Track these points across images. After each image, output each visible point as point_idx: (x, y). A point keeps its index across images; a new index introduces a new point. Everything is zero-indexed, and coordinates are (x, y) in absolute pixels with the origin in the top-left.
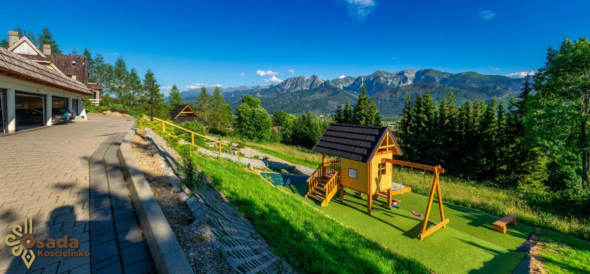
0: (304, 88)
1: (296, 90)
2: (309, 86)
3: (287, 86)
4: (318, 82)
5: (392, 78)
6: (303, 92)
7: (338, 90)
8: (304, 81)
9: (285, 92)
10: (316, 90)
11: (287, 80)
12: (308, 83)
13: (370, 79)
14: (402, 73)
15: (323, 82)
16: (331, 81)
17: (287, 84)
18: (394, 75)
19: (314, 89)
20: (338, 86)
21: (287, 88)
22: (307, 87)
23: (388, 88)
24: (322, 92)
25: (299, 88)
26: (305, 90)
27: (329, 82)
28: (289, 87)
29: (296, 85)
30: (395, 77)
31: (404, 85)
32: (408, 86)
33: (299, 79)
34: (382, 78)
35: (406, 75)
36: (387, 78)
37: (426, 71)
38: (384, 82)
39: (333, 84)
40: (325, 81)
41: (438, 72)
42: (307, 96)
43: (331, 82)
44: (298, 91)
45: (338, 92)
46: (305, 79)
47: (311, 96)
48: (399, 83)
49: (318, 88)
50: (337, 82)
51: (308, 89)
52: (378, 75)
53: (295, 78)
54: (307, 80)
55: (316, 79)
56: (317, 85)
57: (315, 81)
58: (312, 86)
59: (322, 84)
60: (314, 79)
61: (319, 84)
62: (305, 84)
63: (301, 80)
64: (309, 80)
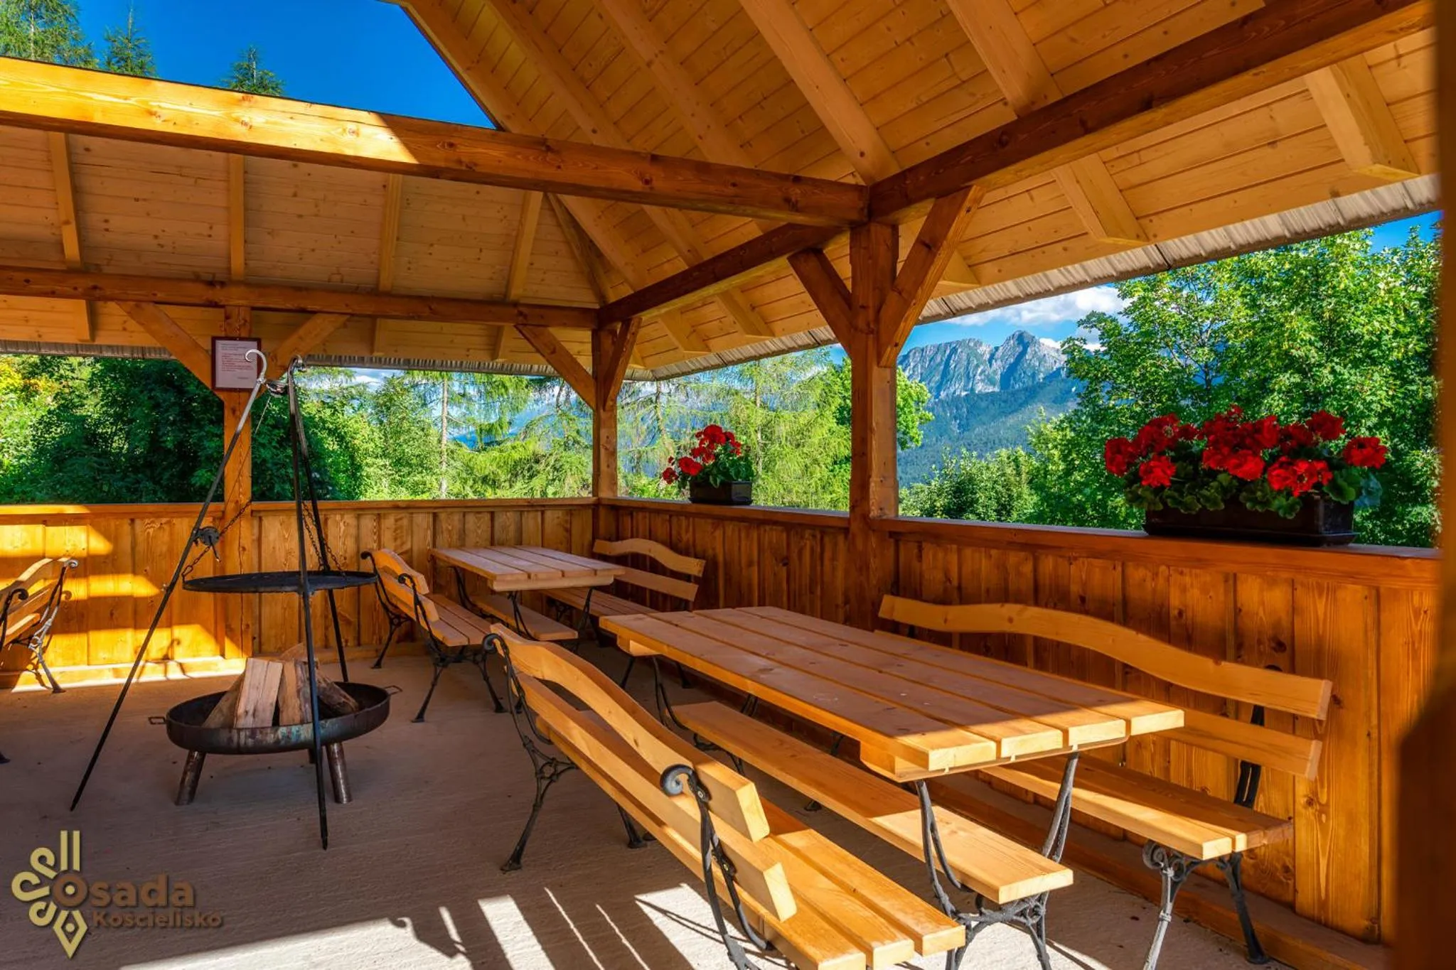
0: (980, 388)
1: (943, 394)
2: (998, 377)
4: (1042, 359)
6: (974, 403)
8: (979, 357)
10: (1032, 393)
12: (997, 365)
19: (1026, 389)
22: (993, 383)
24: (1060, 400)
25: (957, 389)
26: (983, 396)
29: (945, 374)
33: (954, 350)
42: (994, 418)
44: (955, 401)
46: (981, 350)
47: (1011, 421)
49: (1041, 386)
51: (997, 389)
53: (938, 348)
54: (992, 357)
55: (1029, 350)
56: (1034, 376)
57: (1027, 357)
58: (1014, 379)
59: (1058, 369)
60: (1020, 349)
61: (1042, 369)
62: (983, 371)
63: (964, 356)
64: (1000, 351)
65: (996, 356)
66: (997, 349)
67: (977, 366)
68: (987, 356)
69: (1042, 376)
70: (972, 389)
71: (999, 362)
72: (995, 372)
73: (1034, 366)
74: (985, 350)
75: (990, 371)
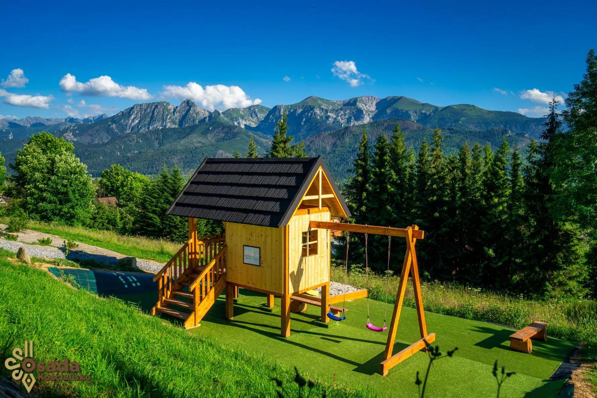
0: (169, 125)
1: (151, 128)
2: (177, 121)
3: (133, 121)
4: (197, 114)
5: (337, 111)
6: (166, 132)
7: (236, 131)
8: (168, 110)
9: (128, 131)
10: (193, 129)
11: (133, 108)
12: (176, 115)
13: (295, 111)
14: (352, 103)
15: (207, 114)
16: (223, 113)
17: (133, 117)
18: (339, 105)
19: (189, 127)
20: (236, 124)
21: (133, 124)
22: (174, 122)
23: (328, 128)
24: (205, 133)
25: (158, 125)
26: (170, 129)
27: (219, 114)
28: (137, 121)
29: (152, 118)
30: (341, 109)
31: (357, 123)
32: (364, 126)
33: (156, 107)
34: (318, 111)
35: (360, 105)
36: (327, 111)
37: (395, 100)
38: (321, 117)
39: (226, 119)
40: (210, 113)
41: (414, 103)
42: (175, 140)
43: (222, 115)
44: (156, 131)
45: (235, 135)
46: (169, 107)
47: (182, 142)
48: (349, 120)
49: (196, 126)
50: (235, 115)
51: (177, 126)
52: (310, 104)
53: (149, 104)
54: (175, 110)
55: (192, 109)
56: (194, 121)
57: (191, 112)
58: (185, 122)
59: (205, 119)
60: (188, 108)
61: (197, 118)
62: (170, 118)
63: (161, 110)
64: (179, 108)
67: (168, 115)
68: (172, 111)
69: (197, 121)
70: (165, 126)
71: (178, 114)
72: (176, 118)
73: (194, 117)
74: (171, 107)
75: (173, 117)
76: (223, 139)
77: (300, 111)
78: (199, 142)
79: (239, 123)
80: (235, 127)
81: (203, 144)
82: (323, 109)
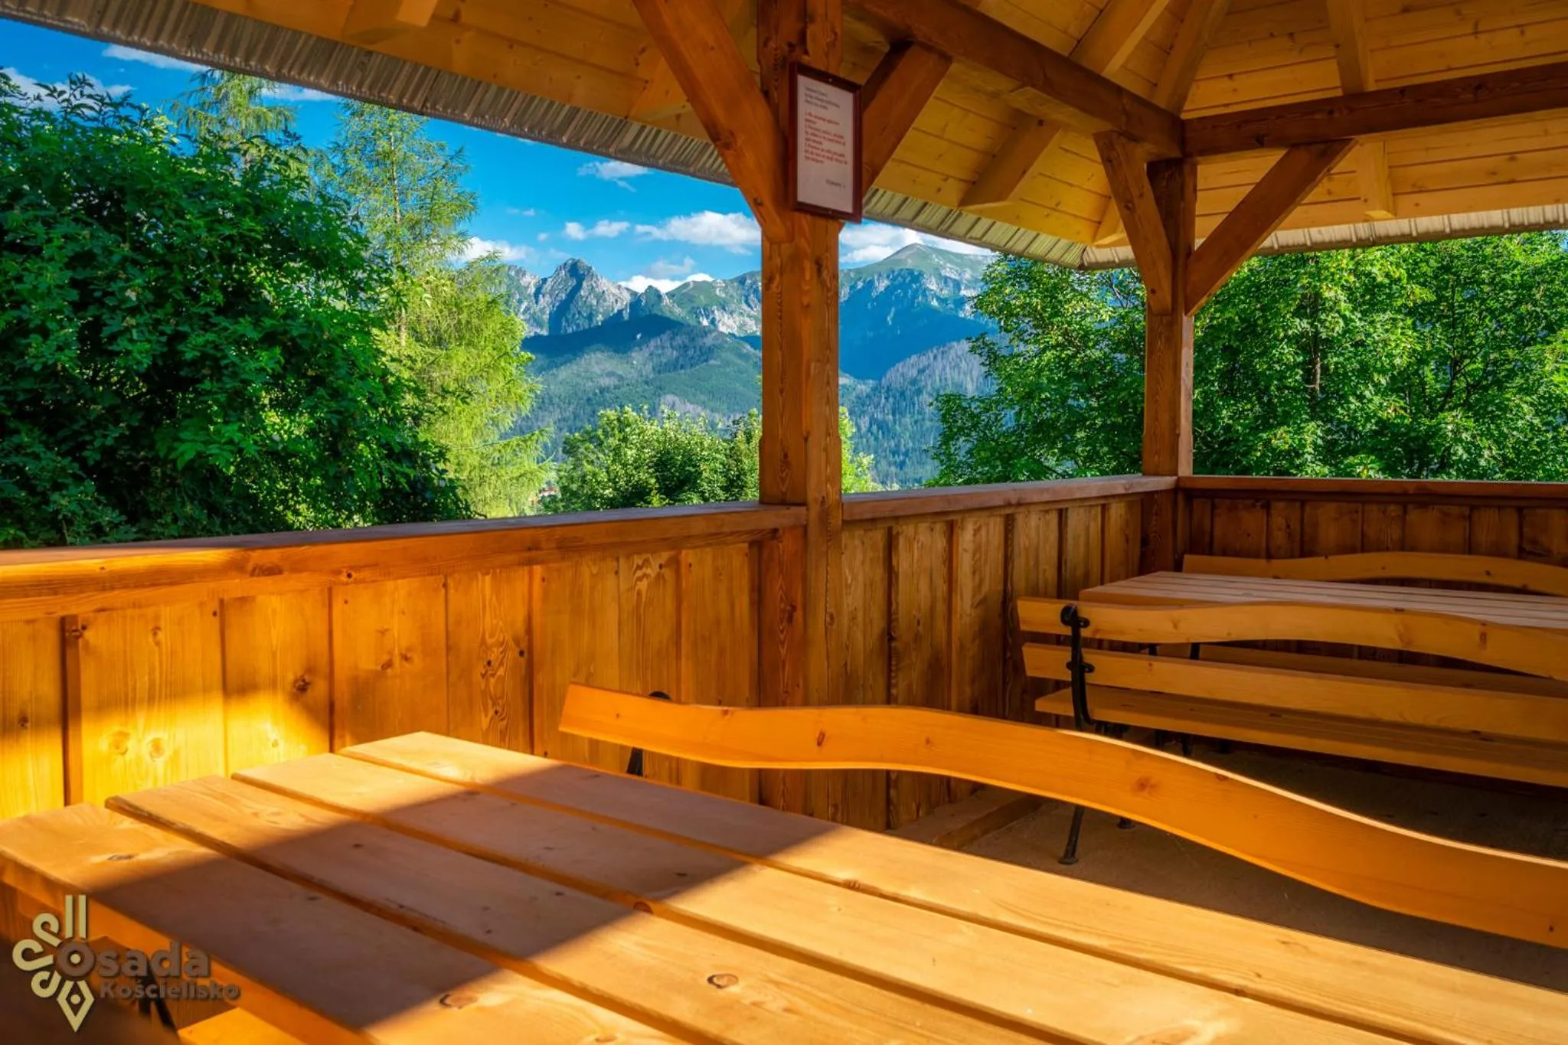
2: (546, 317)
4: (600, 297)
7: (709, 341)
8: (522, 290)
10: (589, 339)
12: (545, 302)
13: (870, 284)
15: (627, 298)
16: (671, 295)
19: (581, 334)
20: (705, 322)
22: (540, 325)
24: (623, 348)
27: (659, 296)
34: (933, 285)
36: (957, 285)
38: (943, 301)
39: (677, 310)
40: (634, 294)
43: (667, 301)
45: (707, 353)
46: (524, 281)
47: (564, 373)
49: (599, 330)
50: (703, 299)
51: (545, 332)
52: (910, 264)
54: (539, 291)
55: (585, 284)
56: (590, 317)
57: (582, 293)
58: (567, 321)
59: (620, 312)
60: (573, 282)
61: (601, 310)
62: (527, 309)
64: (548, 286)
65: (543, 291)
66: (545, 280)
67: (520, 302)
68: (532, 290)
69: (600, 318)
71: (548, 298)
72: (542, 311)
73: (591, 306)
74: (530, 281)
75: (536, 308)
76: (675, 366)
77: (882, 285)
78: (610, 374)
79: (713, 322)
80: (705, 332)
81: (621, 378)
82: (946, 279)
